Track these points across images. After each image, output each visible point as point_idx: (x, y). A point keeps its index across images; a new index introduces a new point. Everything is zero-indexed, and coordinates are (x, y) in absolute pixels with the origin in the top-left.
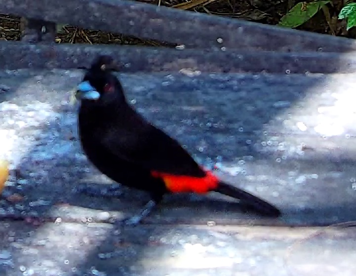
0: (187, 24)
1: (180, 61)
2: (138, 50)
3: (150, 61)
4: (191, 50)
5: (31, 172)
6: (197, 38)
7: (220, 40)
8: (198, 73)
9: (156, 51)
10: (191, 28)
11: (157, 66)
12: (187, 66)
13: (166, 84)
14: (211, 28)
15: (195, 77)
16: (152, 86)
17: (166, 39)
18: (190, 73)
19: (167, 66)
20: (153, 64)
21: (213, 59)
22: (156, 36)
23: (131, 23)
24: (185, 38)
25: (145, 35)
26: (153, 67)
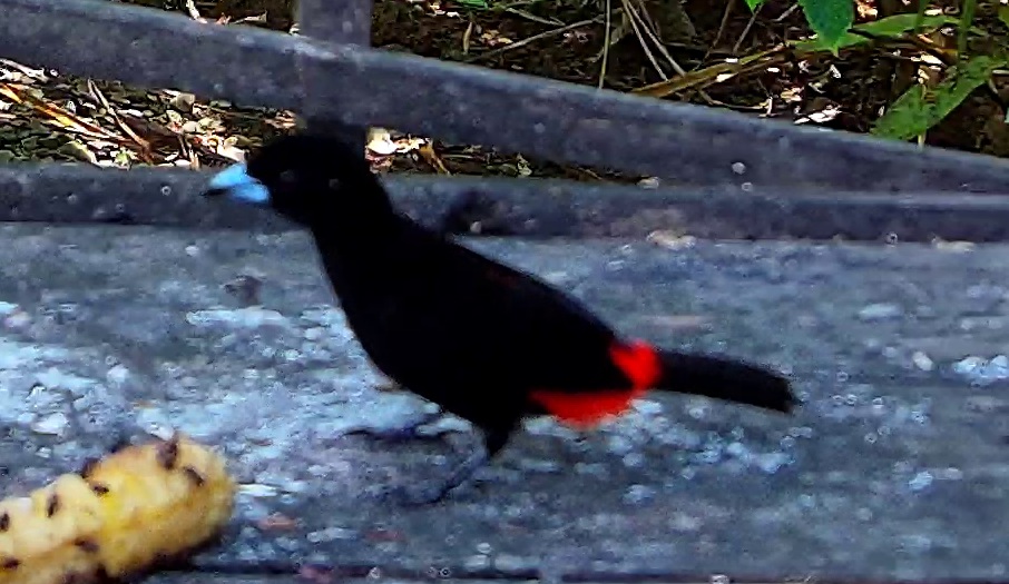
0: (666, 130)
1: (649, 213)
2: (555, 188)
3: (581, 213)
4: (674, 191)
5: (312, 463)
6: (686, 162)
7: (739, 167)
8: (688, 241)
9: (594, 190)
10: (673, 138)
11: (597, 224)
12: (664, 226)
13: (616, 264)
14: (719, 141)
15: (682, 250)
16: (585, 270)
17: (617, 163)
18: (670, 241)
19: (620, 225)
20: (588, 219)
21: (726, 210)
22: (594, 157)
23: (539, 128)
24: (660, 162)
25: (570, 156)
26: (589, 228)
